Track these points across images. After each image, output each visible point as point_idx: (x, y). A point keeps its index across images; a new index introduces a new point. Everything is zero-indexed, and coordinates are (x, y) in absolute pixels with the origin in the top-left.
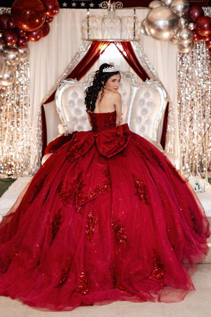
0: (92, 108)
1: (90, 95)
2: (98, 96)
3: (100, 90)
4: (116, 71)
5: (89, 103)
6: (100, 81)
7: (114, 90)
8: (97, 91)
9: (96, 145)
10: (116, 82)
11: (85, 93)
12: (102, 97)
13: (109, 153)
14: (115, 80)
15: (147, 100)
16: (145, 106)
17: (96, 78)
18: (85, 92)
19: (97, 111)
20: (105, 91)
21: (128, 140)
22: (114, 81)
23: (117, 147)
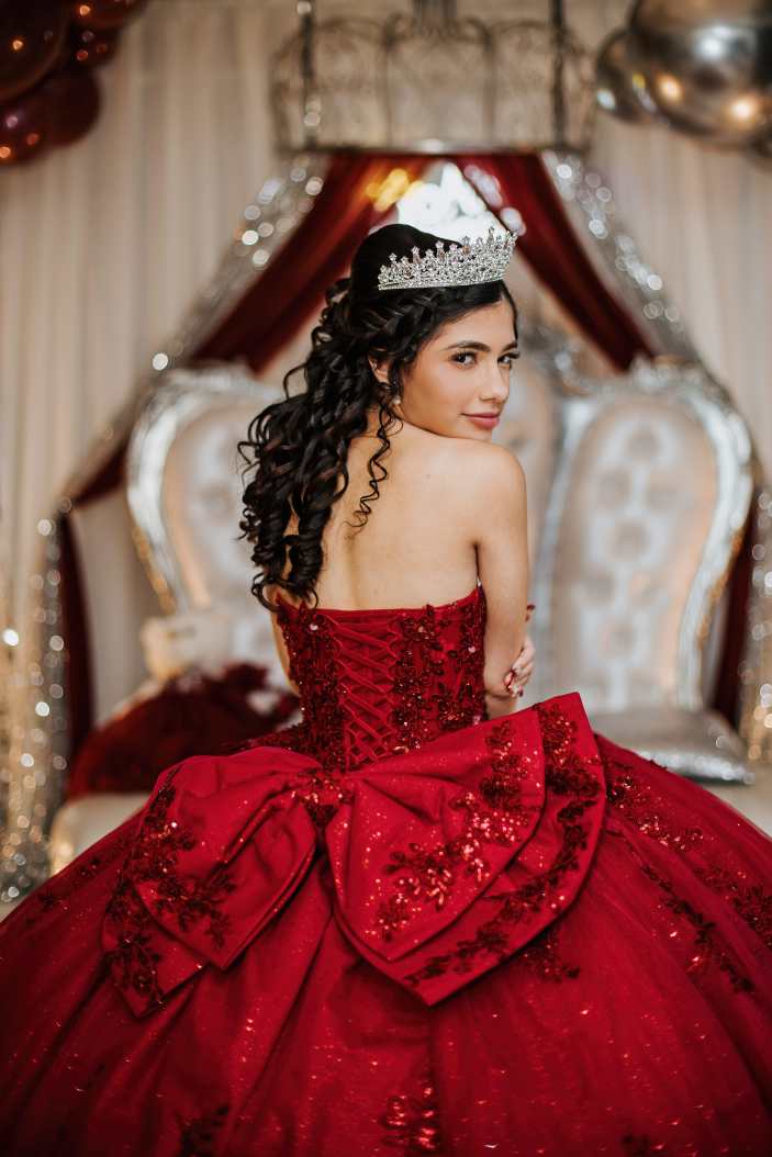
0: (297, 565)
1: (281, 470)
2: (341, 480)
3: (360, 425)
4: (482, 278)
5: (275, 524)
6: (361, 361)
7: (463, 426)
8: (335, 436)
9: (327, 871)
10: (482, 365)
11: (250, 451)
12: (374, 484)
13: (438, 950)
14: (480, 353)
15: (640, 476)
16: (635, 510)
17: (325, 336)
18: (249, 443)
19: (335, 592)
20: (401, 434)
21: (592, 840)
22: (467, 355)
23: (501, 897)
